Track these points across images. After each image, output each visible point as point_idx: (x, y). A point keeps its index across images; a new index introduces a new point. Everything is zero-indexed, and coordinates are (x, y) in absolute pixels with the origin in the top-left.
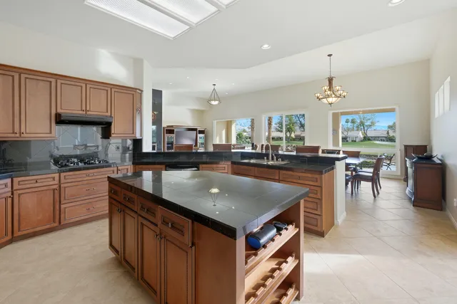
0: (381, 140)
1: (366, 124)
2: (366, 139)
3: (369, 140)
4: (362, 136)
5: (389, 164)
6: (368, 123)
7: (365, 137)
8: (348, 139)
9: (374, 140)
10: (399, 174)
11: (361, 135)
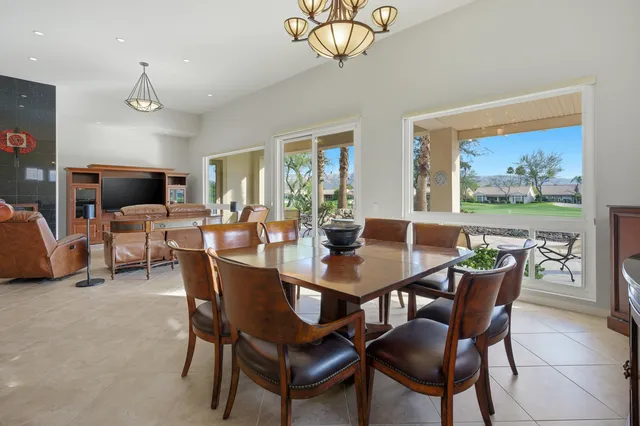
0: (565, 201)
1: (540, 175)
2: (540, 199)
3: (545, 200)
4: (533, 195)
5: (566, 258)
6: (543, 173)
7: (537, 197)
8: (511, 199)
9: (553, 201)
10: (592, 297)
11: (532, 192)
